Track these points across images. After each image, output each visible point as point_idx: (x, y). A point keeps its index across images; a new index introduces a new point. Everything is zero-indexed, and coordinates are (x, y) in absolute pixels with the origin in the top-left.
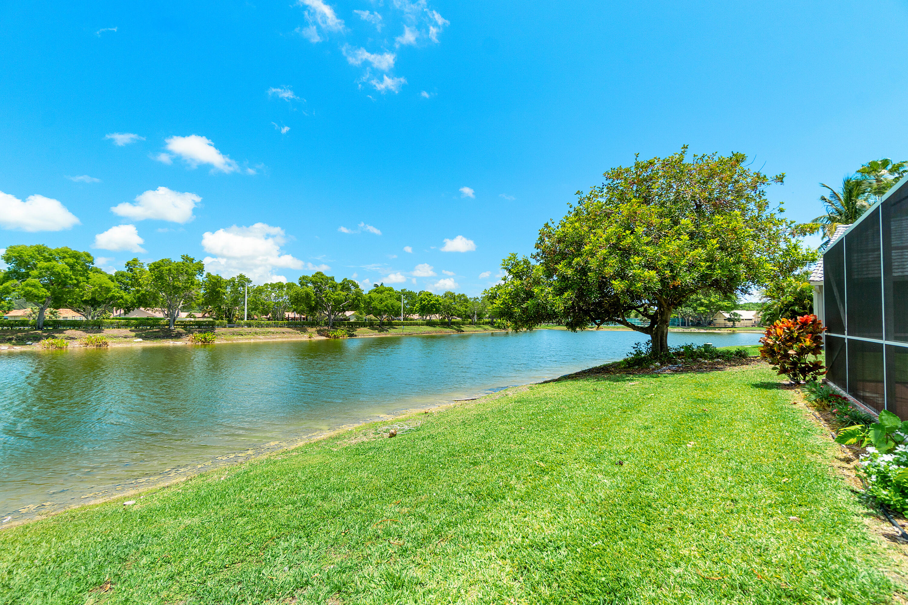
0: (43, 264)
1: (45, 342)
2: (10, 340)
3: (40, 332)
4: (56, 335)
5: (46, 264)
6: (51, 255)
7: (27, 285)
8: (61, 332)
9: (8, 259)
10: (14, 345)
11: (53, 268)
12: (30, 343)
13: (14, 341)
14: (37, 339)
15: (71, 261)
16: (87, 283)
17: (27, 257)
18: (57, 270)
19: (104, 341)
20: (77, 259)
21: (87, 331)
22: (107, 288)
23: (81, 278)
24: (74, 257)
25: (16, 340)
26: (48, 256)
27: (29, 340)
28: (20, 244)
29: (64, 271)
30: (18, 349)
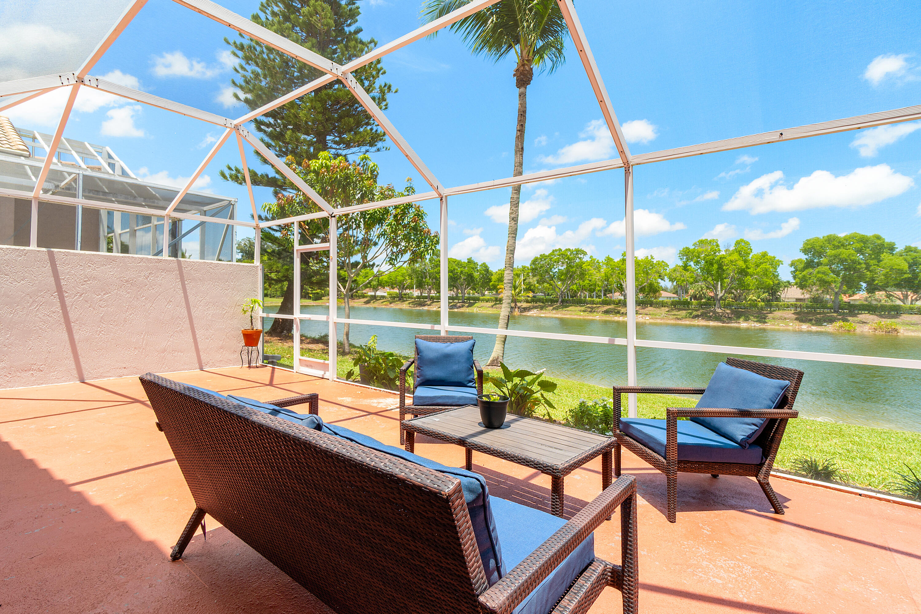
0: (830, 252)
1: (838, 324)
2: (811, 320)
3: (835, 314)
4: (849, 318)
5: (833, 252)
6: (840, 242)
7: (818, 272)
8: (855, 315)
9: (805, 251)
10: (813, 325)
11: (839, 255)
12: (826, 324)
13: (813, 322)
14: (831, 321)
15: (858, 245)
16: (878, 266)
17: (818, 247)
18: (843, 256)
19: (893, 327)
20: (864, 243)
21: (881, 316)
22: (899, 270)
23: (871, 261)
24: (862, 241)
25: (815, 321)
26: (837, 244)
27: (825, 321)
28: (813, 237)
29: (851, 256)
30: (814, 328)
